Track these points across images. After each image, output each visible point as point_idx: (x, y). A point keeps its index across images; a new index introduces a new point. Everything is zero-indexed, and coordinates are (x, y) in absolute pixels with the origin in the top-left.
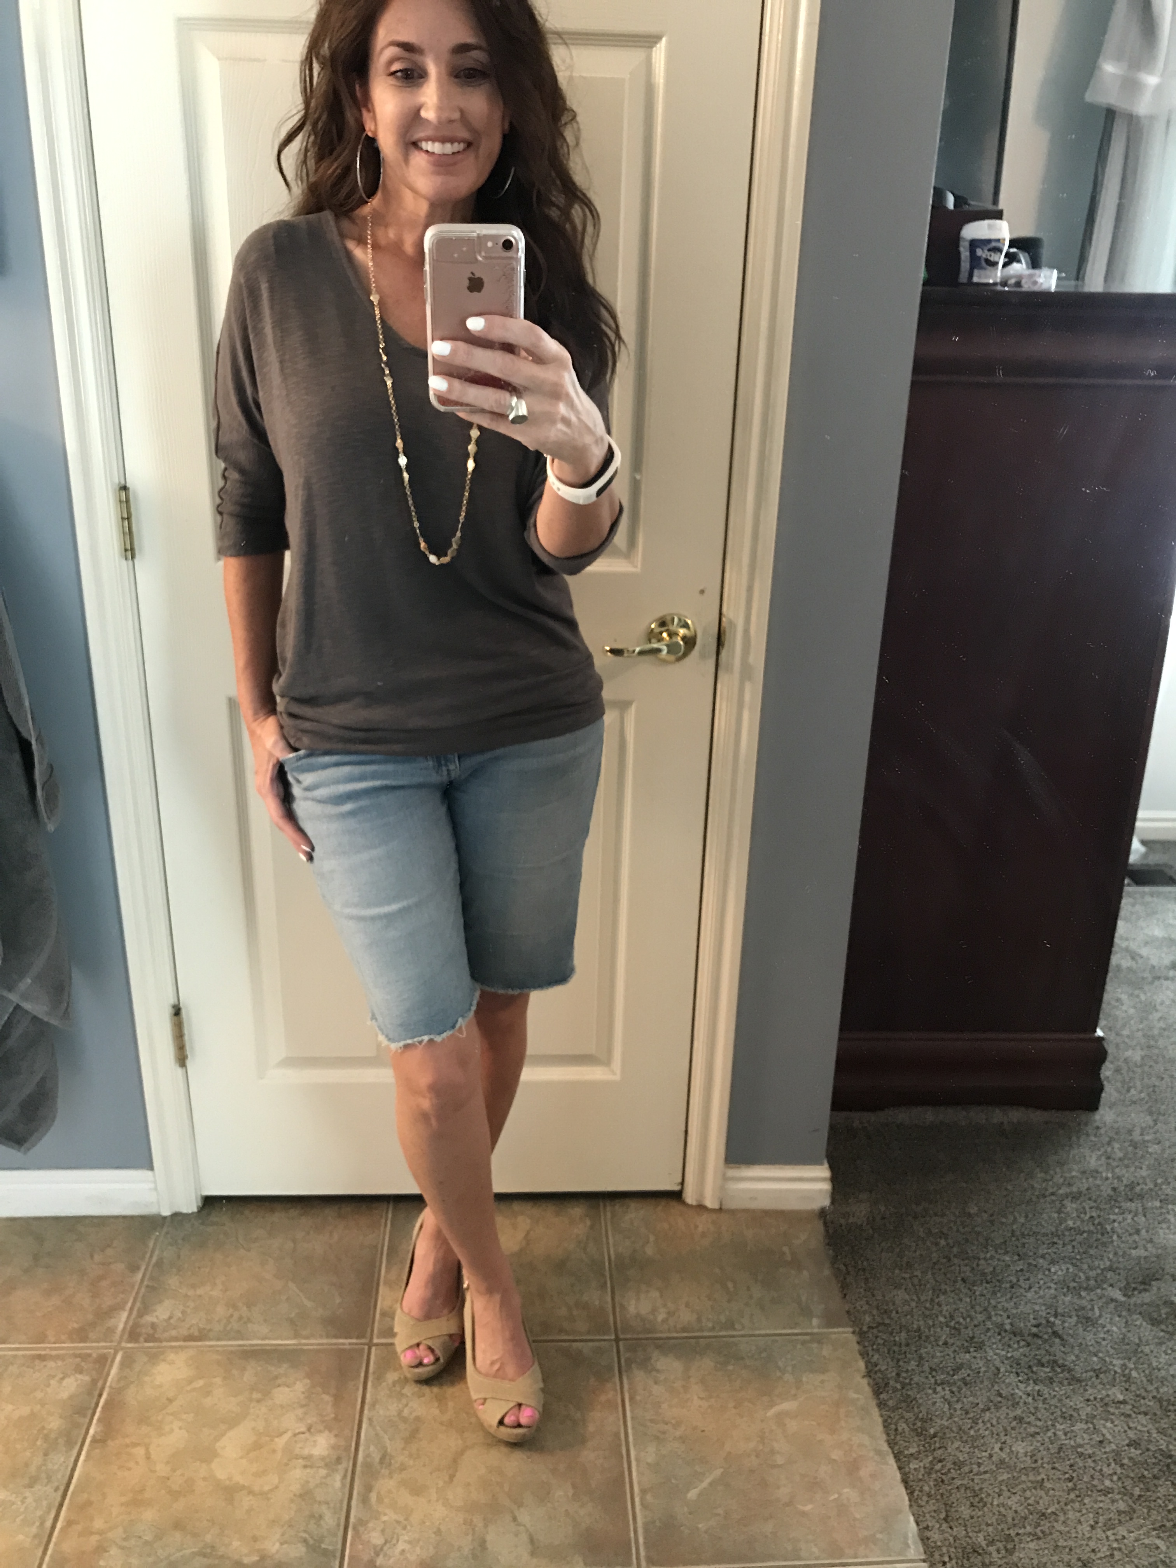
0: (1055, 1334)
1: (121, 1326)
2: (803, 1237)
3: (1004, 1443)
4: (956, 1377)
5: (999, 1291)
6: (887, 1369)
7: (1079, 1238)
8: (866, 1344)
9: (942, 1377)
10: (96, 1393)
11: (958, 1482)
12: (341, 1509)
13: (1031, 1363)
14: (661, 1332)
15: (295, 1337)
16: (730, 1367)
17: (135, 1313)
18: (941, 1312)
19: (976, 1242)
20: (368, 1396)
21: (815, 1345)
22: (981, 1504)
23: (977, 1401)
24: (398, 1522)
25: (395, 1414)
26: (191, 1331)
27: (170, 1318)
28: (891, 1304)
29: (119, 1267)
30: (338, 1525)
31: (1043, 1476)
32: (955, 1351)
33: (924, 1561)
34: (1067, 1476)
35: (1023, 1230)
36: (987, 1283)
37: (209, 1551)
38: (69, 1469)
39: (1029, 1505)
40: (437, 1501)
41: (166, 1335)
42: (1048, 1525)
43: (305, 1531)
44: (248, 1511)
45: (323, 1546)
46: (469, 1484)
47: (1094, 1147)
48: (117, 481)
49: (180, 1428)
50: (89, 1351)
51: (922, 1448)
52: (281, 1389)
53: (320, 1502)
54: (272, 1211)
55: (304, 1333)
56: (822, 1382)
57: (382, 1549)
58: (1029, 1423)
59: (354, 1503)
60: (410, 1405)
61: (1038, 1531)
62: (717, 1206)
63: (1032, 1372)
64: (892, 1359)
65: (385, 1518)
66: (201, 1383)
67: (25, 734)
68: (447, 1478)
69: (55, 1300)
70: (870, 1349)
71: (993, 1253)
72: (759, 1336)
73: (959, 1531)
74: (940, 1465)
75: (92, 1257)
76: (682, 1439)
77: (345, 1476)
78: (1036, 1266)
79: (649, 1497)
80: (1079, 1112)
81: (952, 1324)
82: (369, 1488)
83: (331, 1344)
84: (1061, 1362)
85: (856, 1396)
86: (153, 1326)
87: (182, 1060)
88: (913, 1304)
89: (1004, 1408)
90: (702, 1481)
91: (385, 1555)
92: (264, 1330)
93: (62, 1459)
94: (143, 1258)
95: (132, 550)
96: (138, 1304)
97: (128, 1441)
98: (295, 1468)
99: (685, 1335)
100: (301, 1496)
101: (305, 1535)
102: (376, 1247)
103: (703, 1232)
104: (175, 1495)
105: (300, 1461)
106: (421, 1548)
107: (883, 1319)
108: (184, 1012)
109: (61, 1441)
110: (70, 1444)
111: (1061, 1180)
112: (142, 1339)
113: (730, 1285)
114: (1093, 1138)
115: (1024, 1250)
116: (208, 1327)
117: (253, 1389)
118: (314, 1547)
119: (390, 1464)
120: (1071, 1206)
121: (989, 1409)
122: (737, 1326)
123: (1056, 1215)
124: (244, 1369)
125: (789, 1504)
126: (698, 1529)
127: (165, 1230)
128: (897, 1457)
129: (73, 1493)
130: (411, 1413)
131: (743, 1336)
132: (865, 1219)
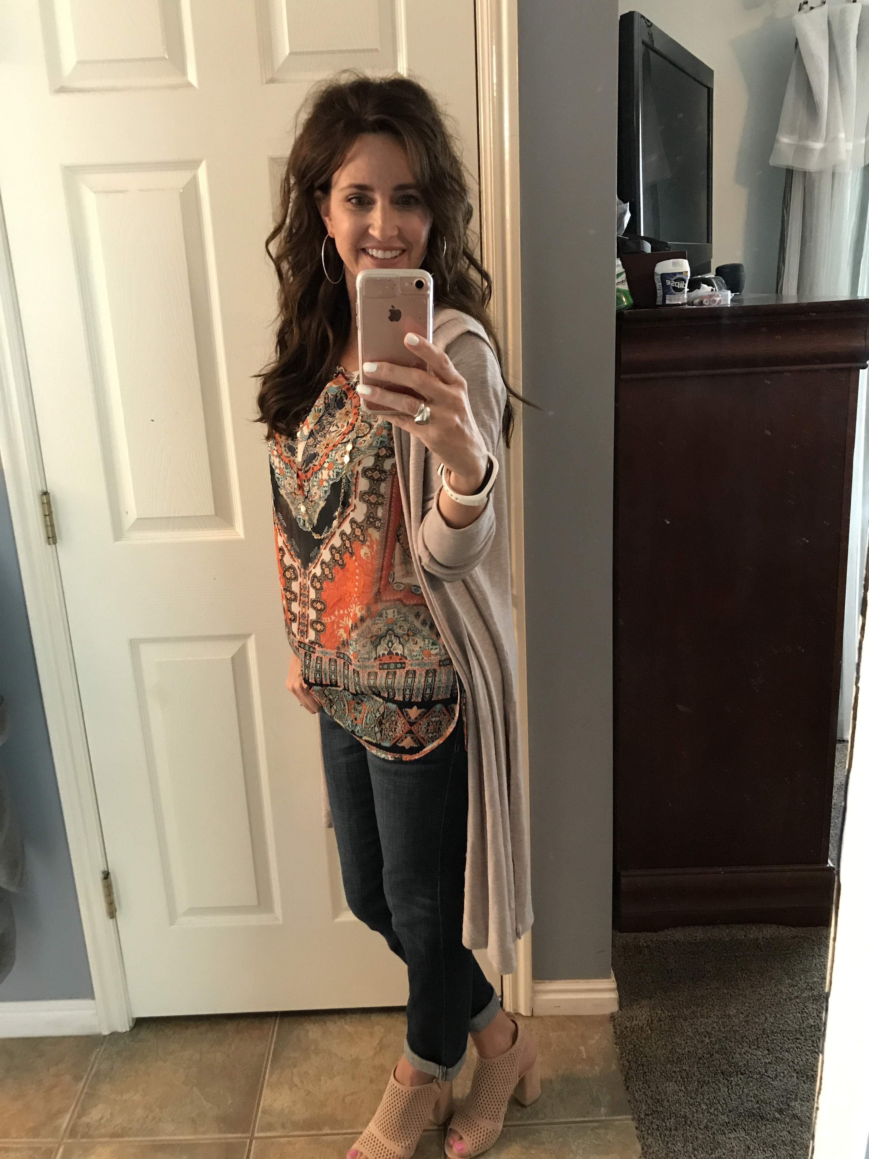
1: (64, 1126)
2: (597, 1037)
5: (751, 1081)
6: (658, 1151)
8: (643, 1129)
15: (194, 1133)
16: (533, 1152)
17: (75, 1115)
18: (703, 1100)
21: (601, 1131)
26: (116, 1129)
27: (101, 1119)
28: (663, 1094)
29: (68, 1078)
41: (96, 1133)
48: (40, 488)
50: (39, 1145)
55: (202, 1129)
62: (529, 1014)
69: (19, 1105)
70: (646, 1132)
71: (747, 1048)
72: (561, 1123)
75: (48, 1070)
78: (782, 1059)
83: (222, 1138)
86: (88, 1125)
87: (112, 913)
92: (171, 1127)
94: (85, 1071)
95: (54, 537)
96: (78, 1108)
102: (263, 1054)
107: (656, 1107)
108: (112, 876)
112: (79, 1136)
116: (129, 1126)
122: (541, 1116)
127: (104, 1046)
131: (545, 1124)
132: (645, 1022)
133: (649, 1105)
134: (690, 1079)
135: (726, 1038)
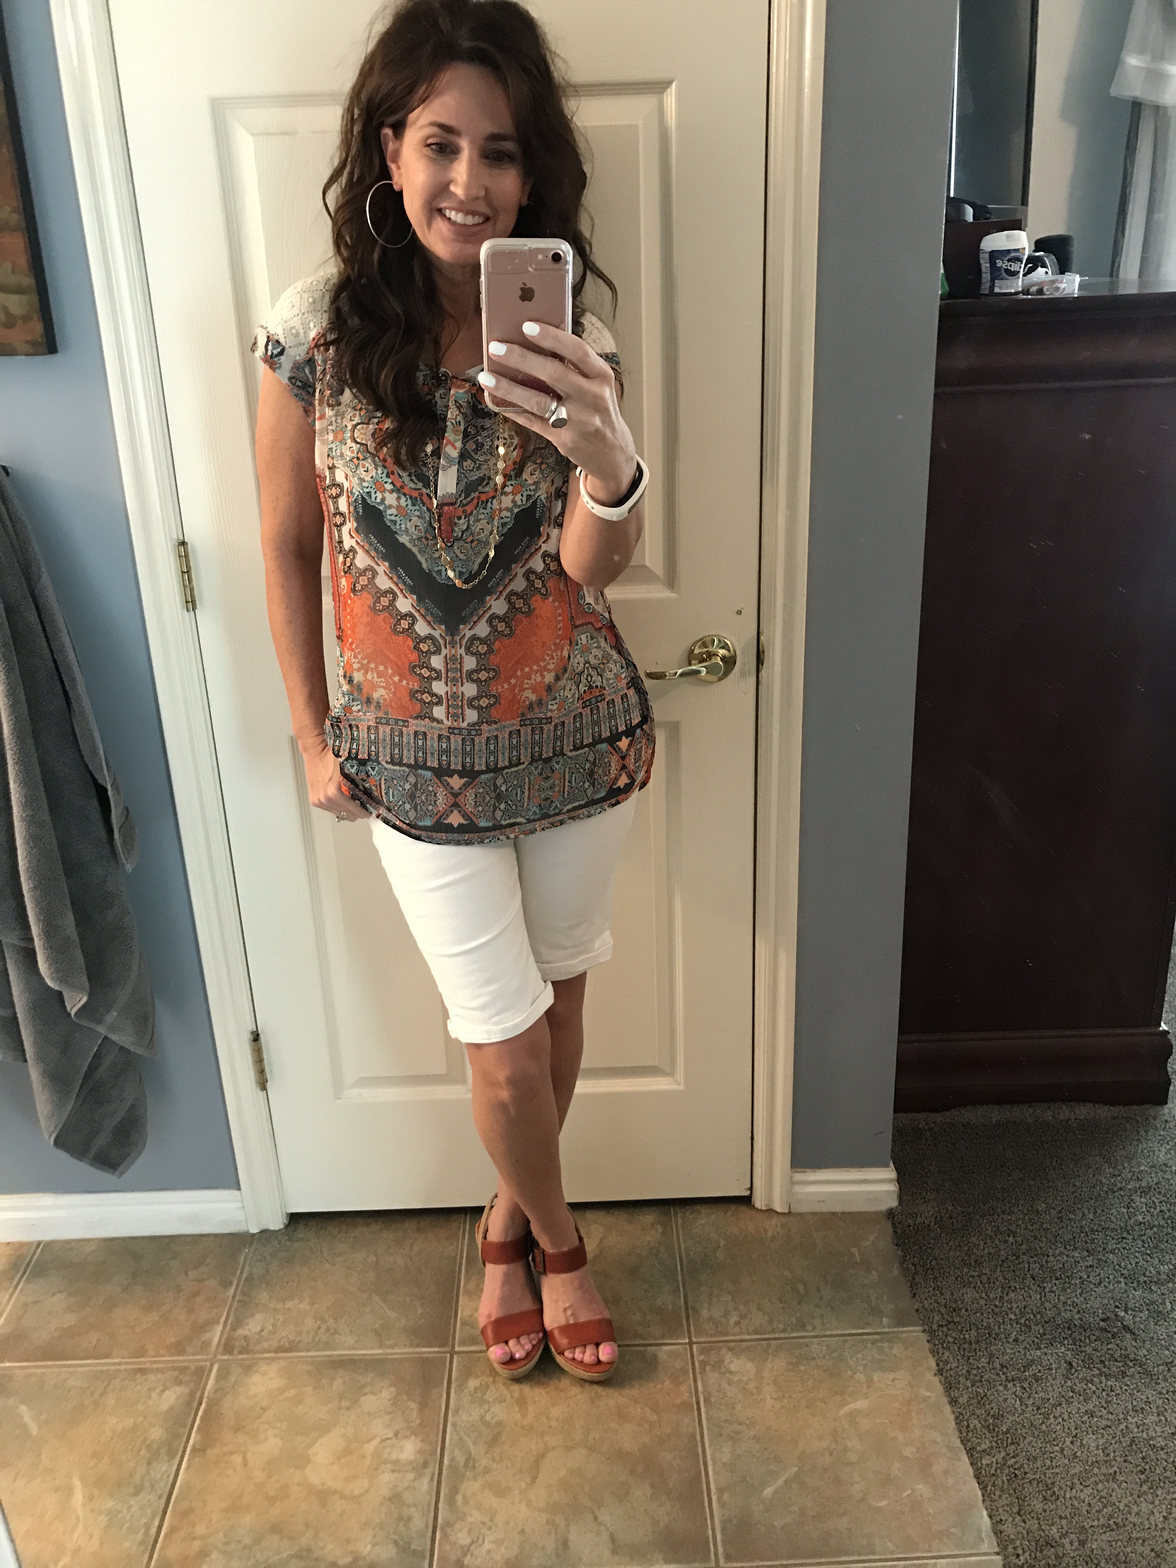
0: (1126, 1328)
1: (216, 1340)
2: (871, 1238)
3: (1075, 1436)
4: (1027, 1373)
5: (1069, 1287)
6: (958, 1367)
7: (1149, 1232)
8: (937, 1342)
9: (1013, 1373)
10: (195, 1404)
11: (1030, 1476)
12: (429, 1510)
13: (1103, 1359)
14: (733, 1335)
15: (380, 1348)
16: (802, 1368)
17: (229, 1327)
18: (1011, 1309)
19: (1044, 1239)
20: (452, 1401)
21: (886, 1345)
22: (1054, 1498)
23: (1048, 1397)
24: (484, 1523)
25: (477, 1419)
26: (282, 1343)
27: (262, 1331)
28: (959, 1303)
29: (213, 1282)
30: (427, 1527)
31: (1115, 1468)
32: (1026, 1348)
33: (998, 1554)
34: (1139, 1468)
35: (1092, 1226)
36: (1057, 1279)
37: (304, 1553)
38: (172, 1477)
39: (1101, 1497)
40: (520, 1503)
41: (258, 1347)
42: (1122, 1516)
43: (394, 1533)
44: (341, 1515)
45: (413, 1547)
46: (549, 1486)
47: (1162, 1141)
48: (175, 537)
49: (275, 1436)
50: (186, 1364)
51: (994, 1444)
52: (368, 1397)
53: (408, 1506)
54: (355, 1226)
55: (388, 1343)
56: (894, 1380)
57: (469, 1550)
58: (1101, 1416)
59: (441, 1505)
60: (492, 1410)
61: (1111, 1522)
62: (787, 1211)
63: (1105, 1366)
64: (963, 1356)
65: (470, 1519)
66: (292, 1393)
67: (100, 781)
68: (529, 1480)
69: (154, 1316)
70: (941, 1346)
71: (1062, 1249)
72: (832, 1336)
73: (1033, 1524)
74: (1013, 1460)
75: (186, 1274)
76: (756, 1438)
77: (432, 1480)
78: (1106, 1262)
79: (726, 1496)
80: (1148, 1106)
81: (1022, 1321)
82: (454, 1490)
83: (413, 1353)
84: (1132, 1356)
85: (928, 1394)
86: (246, 1338)
87: (263, 1084)
88: (982, 1302)
89: (1075, 1403)
90: (776, 1480)
91: (472, 1555)
92: (351, 1340)
93: (164, 1469)
94: (234, 1274)
95: (193, 602)
96: (231, 1319)
97: (225, 1449)
98: (384, 1472)
99: (758, 1337)
100: (390, 1499)
101: (396, 1537)
102: (455, 1257)
103: (773, 1236)
104: (272, 1500)
105: (389, 1465)
106: (507, 1548)
107: (952, 1317)
108: (262, 1037)
109: (163, 1451)
110: (171, 1454)
111: (1129, 1176)
112: (236, 1352)
113: (801, 1287)
114: (1162, 1133)
115: (1093, 1246)
116: (298, 1339)
117: (341, 1397)
118: (404, 1548)
119: (474, 1467)
120: (1139, 1201)
121: (1060, 1404)
122: (809, 1327)
123: (1125, 1210)
124: (333, 1379)
125: (863, 1500)
126: (774, 1527)
127: (254, 1247)
128: (970, 1452)
129: (175, 1501)
130: (493, 1418)
131: (815, 1337)
132: (932, 1219)
133: (942, 1314)
134: (992, 1285)
135: (1036, 1238)
